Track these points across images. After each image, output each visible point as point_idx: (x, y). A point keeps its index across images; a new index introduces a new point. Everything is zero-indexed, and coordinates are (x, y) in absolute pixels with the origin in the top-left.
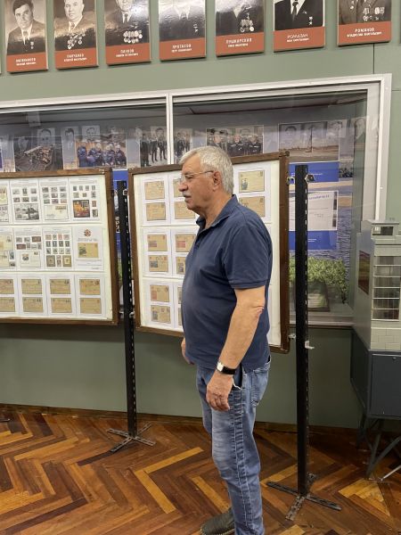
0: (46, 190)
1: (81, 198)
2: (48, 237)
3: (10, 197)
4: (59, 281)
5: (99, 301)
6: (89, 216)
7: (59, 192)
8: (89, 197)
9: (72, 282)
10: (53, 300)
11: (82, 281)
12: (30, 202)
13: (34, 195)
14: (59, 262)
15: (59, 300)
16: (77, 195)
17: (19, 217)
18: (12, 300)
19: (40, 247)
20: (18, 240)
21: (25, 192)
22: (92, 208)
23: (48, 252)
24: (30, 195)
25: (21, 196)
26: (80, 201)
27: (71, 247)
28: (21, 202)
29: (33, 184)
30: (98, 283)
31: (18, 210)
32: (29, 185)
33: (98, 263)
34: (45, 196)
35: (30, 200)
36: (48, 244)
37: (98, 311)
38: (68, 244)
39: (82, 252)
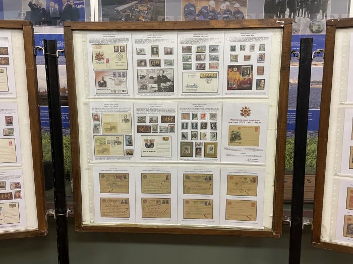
0: (188, 49)
1: (241, 62)
2: (185, 116)
3: (132, 58)
4: (198, 177)
5: (254, 204)
6: (250, 88)
7: (207, 53)
8: (254, 61)
9: (216, 179)
10: (186, 202)
11: (230, 177)
12: (162, 66)
13: (169, 57)
14: (199, 151)
15: (196, 202)
16: (235, 58)
17: (143, 88)
18: (126, 201)
19: (172, 130)
20: (141, 119)
21: (155, 52)
22: (255, 77)
23: (184, 136)
24: (162, 57)
25: (148, 57)
26: (239, 67)
27: (218, 131)
28: (148, 67)
29: (168, 41)
30: (254, 180)
31: (143, 77)
32: (163, 42)
33: (257, 153)
34: (186, 59)
35: (162, 63)
36: (185, 126)
37: (252, 217)
38: (214, 126)
39: (235, 137)
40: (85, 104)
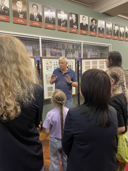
16: (69, 64)
28: (55, 65)
40: (45, 73)
